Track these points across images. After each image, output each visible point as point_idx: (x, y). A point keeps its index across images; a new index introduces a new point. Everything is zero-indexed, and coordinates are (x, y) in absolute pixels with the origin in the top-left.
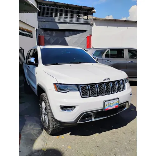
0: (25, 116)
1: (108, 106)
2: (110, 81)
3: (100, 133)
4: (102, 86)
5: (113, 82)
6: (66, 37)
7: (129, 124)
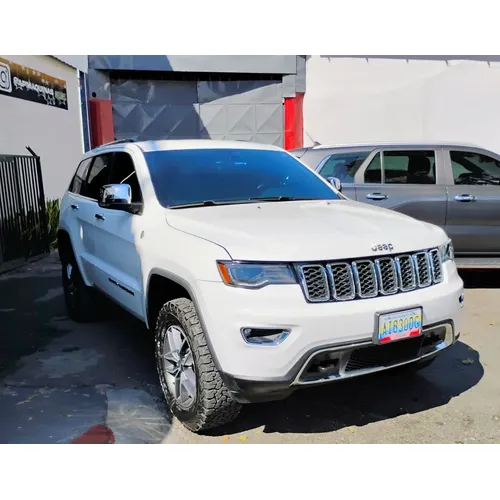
0: (97, 387)
1: (388, 329)
2: (393, 252)
3: (360, 423)
4: (368, 269)
5: (404, 257)
6: (201, 103)
7: (453, 400)
